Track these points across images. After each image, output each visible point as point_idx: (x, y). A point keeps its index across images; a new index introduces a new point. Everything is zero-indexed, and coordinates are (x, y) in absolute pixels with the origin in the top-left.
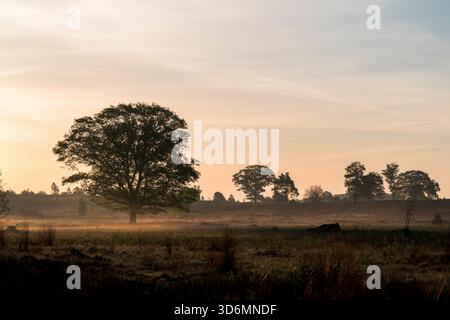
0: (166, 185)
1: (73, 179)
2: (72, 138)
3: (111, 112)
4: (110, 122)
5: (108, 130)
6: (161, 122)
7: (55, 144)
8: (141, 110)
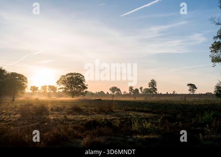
0: (80, 90)
1: (60, 89)
2: (60, 80)
3: (69, 74)
4: (68, 76)
5: (68, 78)
6: (79, 77)
7: (56, 81)
8: (75, 74)
